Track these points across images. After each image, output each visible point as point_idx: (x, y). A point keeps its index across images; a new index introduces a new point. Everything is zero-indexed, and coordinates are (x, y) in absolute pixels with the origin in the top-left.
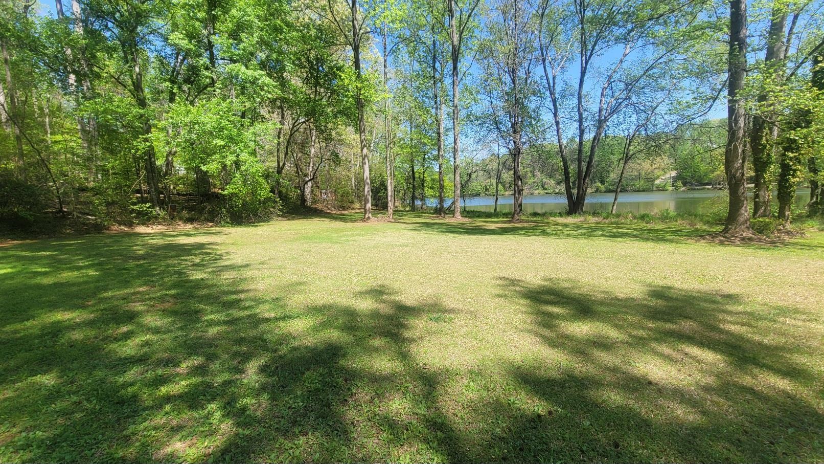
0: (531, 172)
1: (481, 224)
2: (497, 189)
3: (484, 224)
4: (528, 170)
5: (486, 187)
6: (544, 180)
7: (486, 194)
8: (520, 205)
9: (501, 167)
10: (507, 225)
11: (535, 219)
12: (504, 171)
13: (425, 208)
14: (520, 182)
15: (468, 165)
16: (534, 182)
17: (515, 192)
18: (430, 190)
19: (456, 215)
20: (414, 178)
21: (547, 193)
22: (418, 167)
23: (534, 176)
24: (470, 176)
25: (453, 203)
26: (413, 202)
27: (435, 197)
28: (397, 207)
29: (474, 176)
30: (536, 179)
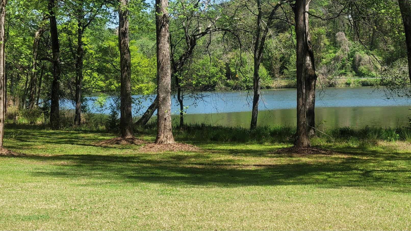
0: (328, 35)
1: (224, 157)
2: (256, 74)
3: (231, 157)
4: (322, 30)
5: (228, 69)
6: (358, 54)
7: (227, 85)
8: (311, 113)
9: (264, 23)
10: (284, 161)
11: (343, 144)
12: (270, 32)
13: (83, 119)
14: (308, 58)
15: (190, 16)
16: (336, 59)
17: (299, 81)
18: (95, 74)
19: (162, 138)
20: (56, 44)
21: (364, 84)
22: (66, 19)
23: (335, 44)
24: (193, 43)
25: (156, 105)
26: (55, 105)
27: (107, 91)
28: (11, 116)
29: (200, 42)
30: (339, 53)
